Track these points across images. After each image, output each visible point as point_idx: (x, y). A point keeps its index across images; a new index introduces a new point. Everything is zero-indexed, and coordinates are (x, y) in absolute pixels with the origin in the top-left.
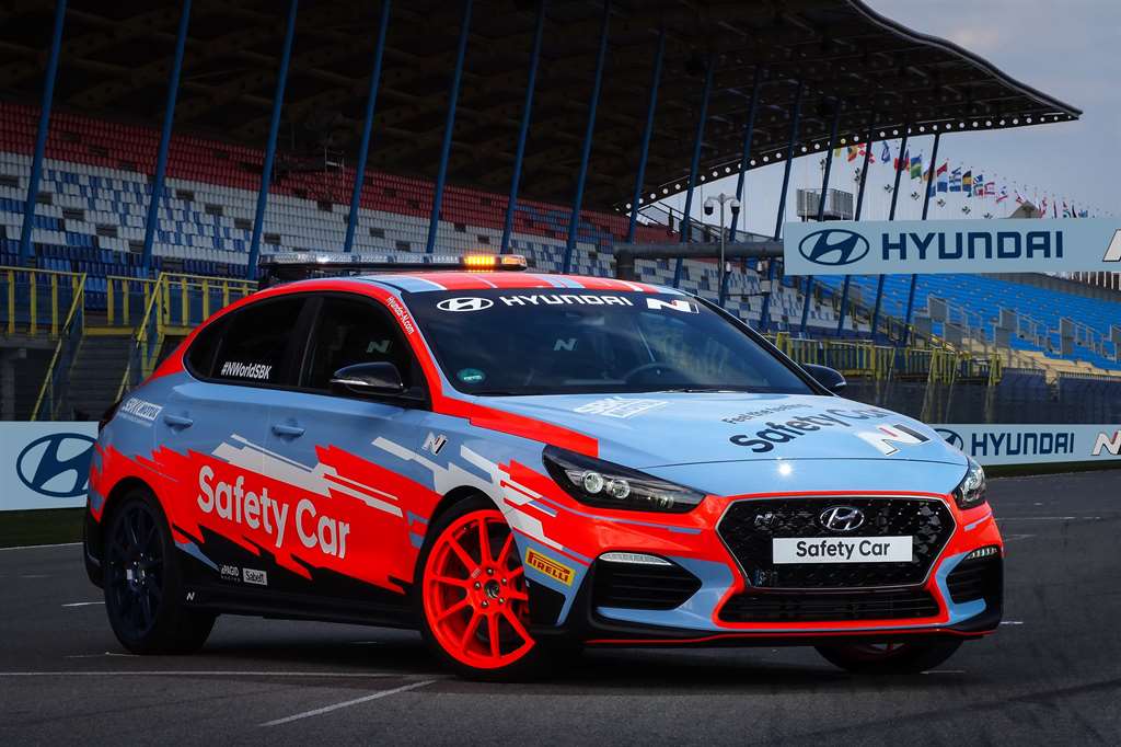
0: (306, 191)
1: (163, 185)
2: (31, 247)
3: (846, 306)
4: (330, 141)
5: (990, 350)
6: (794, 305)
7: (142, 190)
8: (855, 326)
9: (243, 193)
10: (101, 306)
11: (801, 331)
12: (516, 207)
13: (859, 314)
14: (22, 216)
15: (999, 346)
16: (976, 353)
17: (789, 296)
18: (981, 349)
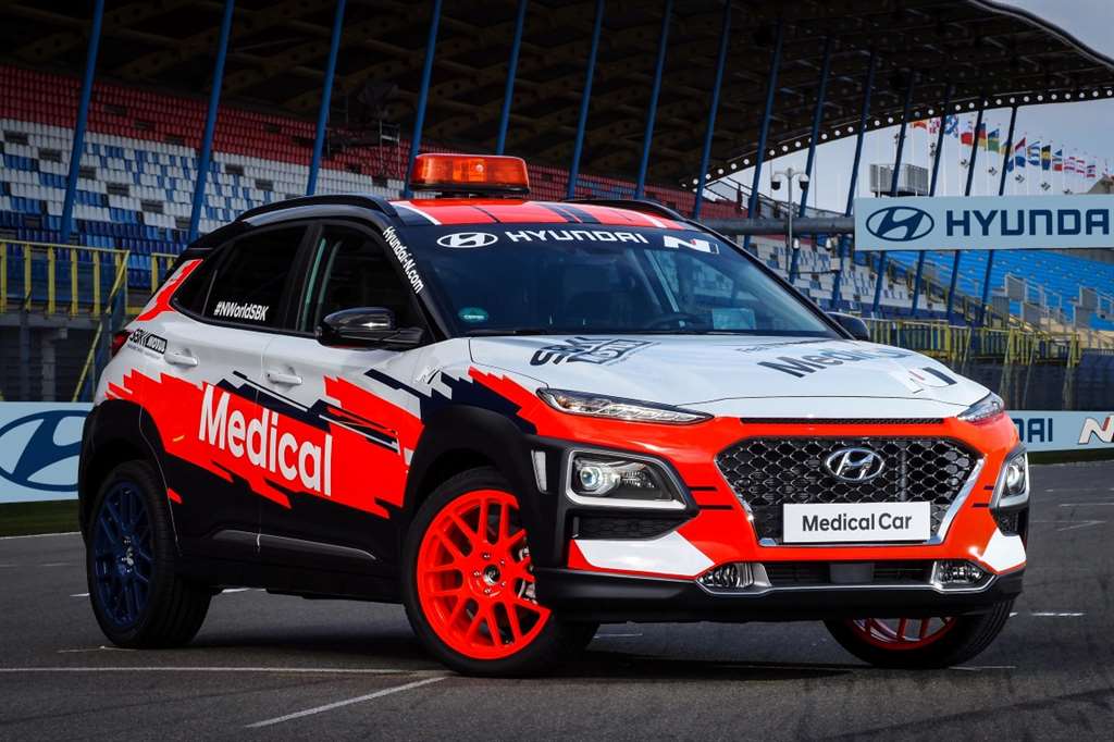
0: (360, 166)
1: (212, 159)
2: (73, 223)
3: (920, 285)
4: (386, 113)
5: (1069, 330)
6: (866, 285)
7: (190, 165)
8: (930, 305)
9: (295, 168)
10: (145, 285)
11: (874, 310)
12: (579, 183)
13: (934, 293)
14: (64, 191)
15: (1078, 326)
16: (1056, 334)
17: (862, 275)
18: (1060, 329)
